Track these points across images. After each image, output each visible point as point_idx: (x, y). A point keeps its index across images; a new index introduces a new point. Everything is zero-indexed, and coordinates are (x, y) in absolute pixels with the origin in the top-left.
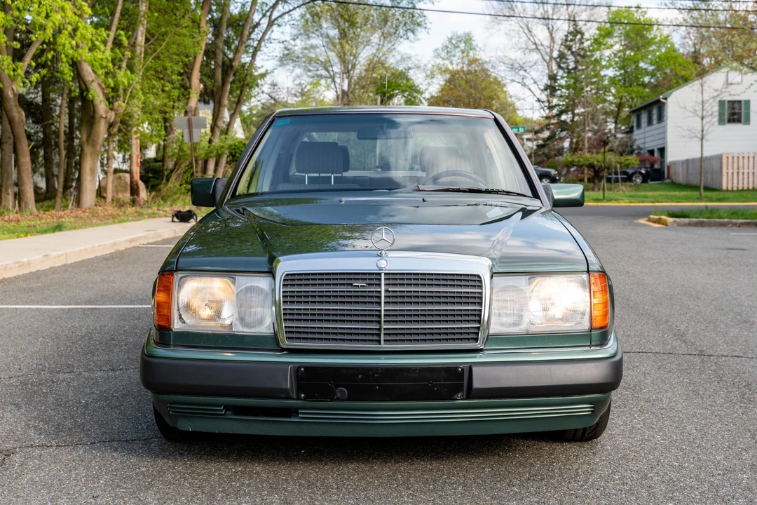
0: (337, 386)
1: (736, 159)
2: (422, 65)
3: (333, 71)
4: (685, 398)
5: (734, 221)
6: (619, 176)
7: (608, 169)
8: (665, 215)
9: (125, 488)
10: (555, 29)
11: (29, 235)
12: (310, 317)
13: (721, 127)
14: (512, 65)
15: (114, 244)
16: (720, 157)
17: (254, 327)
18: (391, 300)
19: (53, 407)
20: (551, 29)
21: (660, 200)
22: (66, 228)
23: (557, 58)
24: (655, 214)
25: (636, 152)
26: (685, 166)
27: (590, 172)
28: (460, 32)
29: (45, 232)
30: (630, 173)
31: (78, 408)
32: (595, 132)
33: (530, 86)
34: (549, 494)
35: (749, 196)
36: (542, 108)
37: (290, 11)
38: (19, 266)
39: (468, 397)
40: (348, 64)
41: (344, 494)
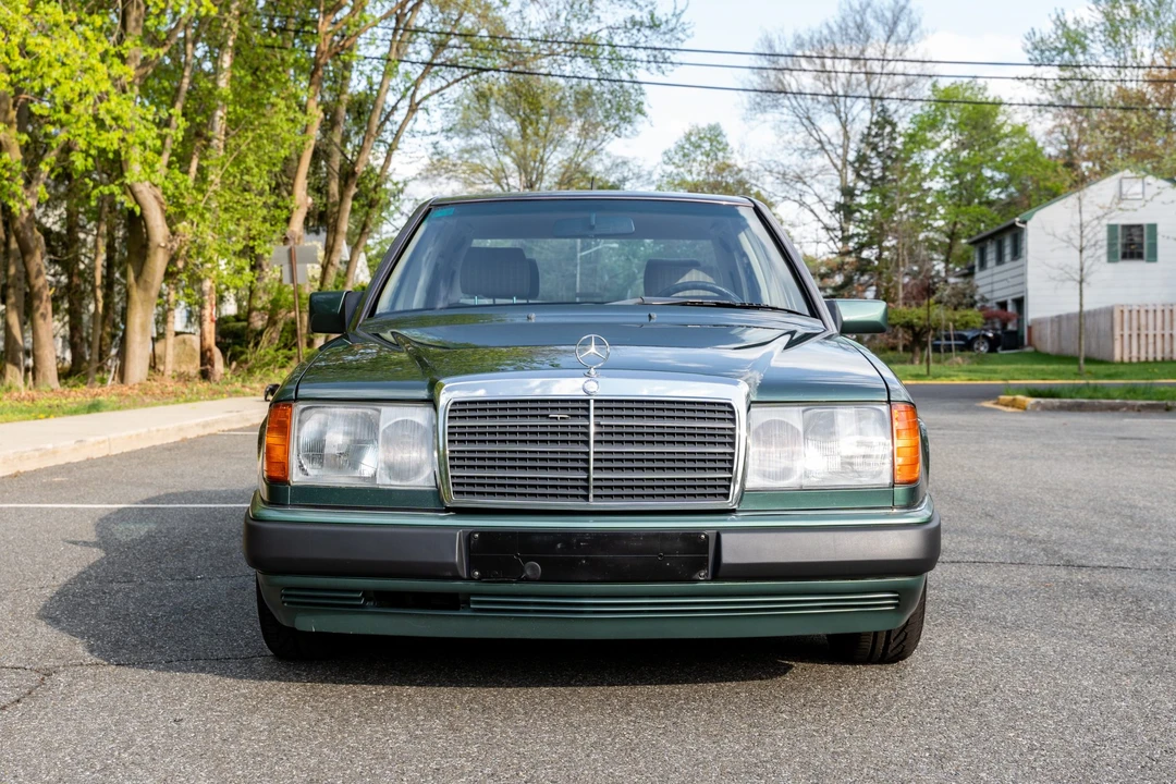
0: (525, 561)
1: (1134, 314)
2: (644, 173)
3: (508, 184)
4: (1040, 615)
5: (1130, 402)
6: (953, 342)
7: (935, 329)
8: (1022, 394)
9: (220, 711)
10: (850, 118)
11: (52, 416)
12: (487, 463)
13: (1112, 265)
14: (784, 175)
15: (180, 429)
16: (1110, 312)
17: (408, 479)
18: (604, 438)
19: (107, 621)
20: (844, 119)
21: (1016, 377)
22: (106, 407)
23: (854, 162)
24: (1008, 394)
25: (979, 305)
26: (1056, 326)
27: (907, 337)
28: (703, 125)
29: (75, 412)
30: (970, 338)
31: (143, 623)
32: (914, 275)
33: (812, 207)
34: (833, 722)
35: (1156, 370)
36: (831, 238)
37: (442, 88)
38: (40, 456)
39: (715, 578)
40: (531, 173)
41: (535, 720)
